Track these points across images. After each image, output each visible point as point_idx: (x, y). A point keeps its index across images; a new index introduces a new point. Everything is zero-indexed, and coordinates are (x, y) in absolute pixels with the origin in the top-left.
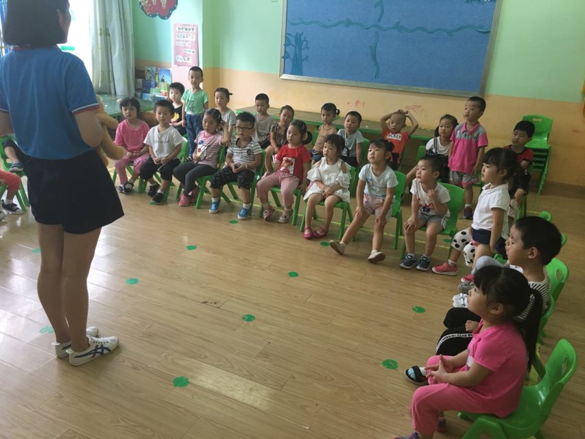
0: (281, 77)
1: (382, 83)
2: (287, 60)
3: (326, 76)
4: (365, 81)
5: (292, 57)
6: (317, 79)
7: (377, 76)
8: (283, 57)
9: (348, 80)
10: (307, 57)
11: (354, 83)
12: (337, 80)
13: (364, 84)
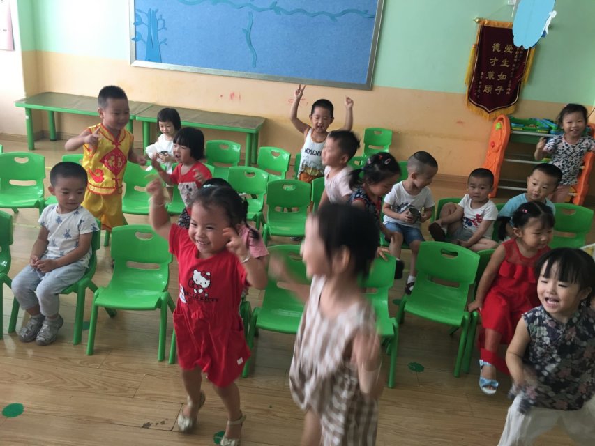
0: (133, 64)
1: (261, 72)
2: (139, 43)
3: (191, 63)
4: (240, 71)
5: (146, 39)
6: (180, 67)
7: (254, 64)
8: (133, 39)
9: (220, 68)
10: (165, 40)
11: (226, 72)
12: (206, 69)
13: (239, 74)
